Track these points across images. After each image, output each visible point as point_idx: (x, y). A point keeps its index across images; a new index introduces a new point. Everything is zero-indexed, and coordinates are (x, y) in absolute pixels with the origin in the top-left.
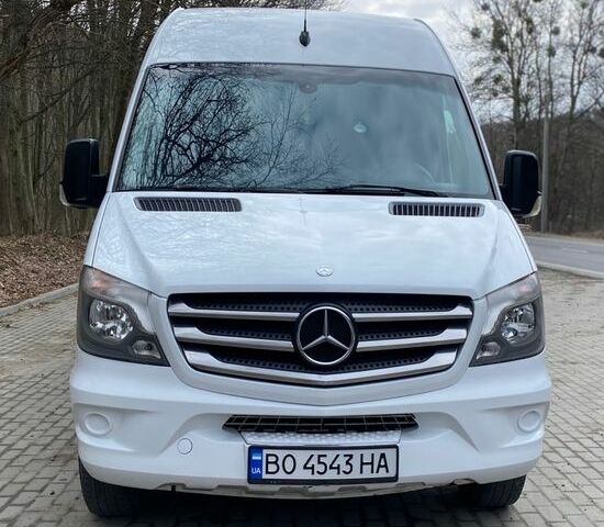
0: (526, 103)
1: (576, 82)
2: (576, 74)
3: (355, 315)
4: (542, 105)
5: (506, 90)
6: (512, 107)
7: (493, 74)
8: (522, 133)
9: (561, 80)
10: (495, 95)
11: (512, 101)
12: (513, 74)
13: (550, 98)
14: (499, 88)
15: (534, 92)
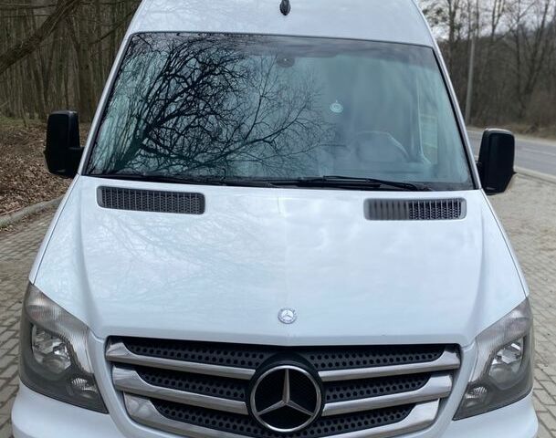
0: (459, 29)
1: (496, 14)
2: (497, 9)
3: (321, 374)
4: (470, 31)
5: (444, 19)
6: (448, 32)
7: (435, 8)
8: (455, 50)
9: (486, 13)
10: (437, 23)
11: (448, 27)
12: (450, 8)
13: (477, 26)
14: (439, 18)
15: (465, 21)
